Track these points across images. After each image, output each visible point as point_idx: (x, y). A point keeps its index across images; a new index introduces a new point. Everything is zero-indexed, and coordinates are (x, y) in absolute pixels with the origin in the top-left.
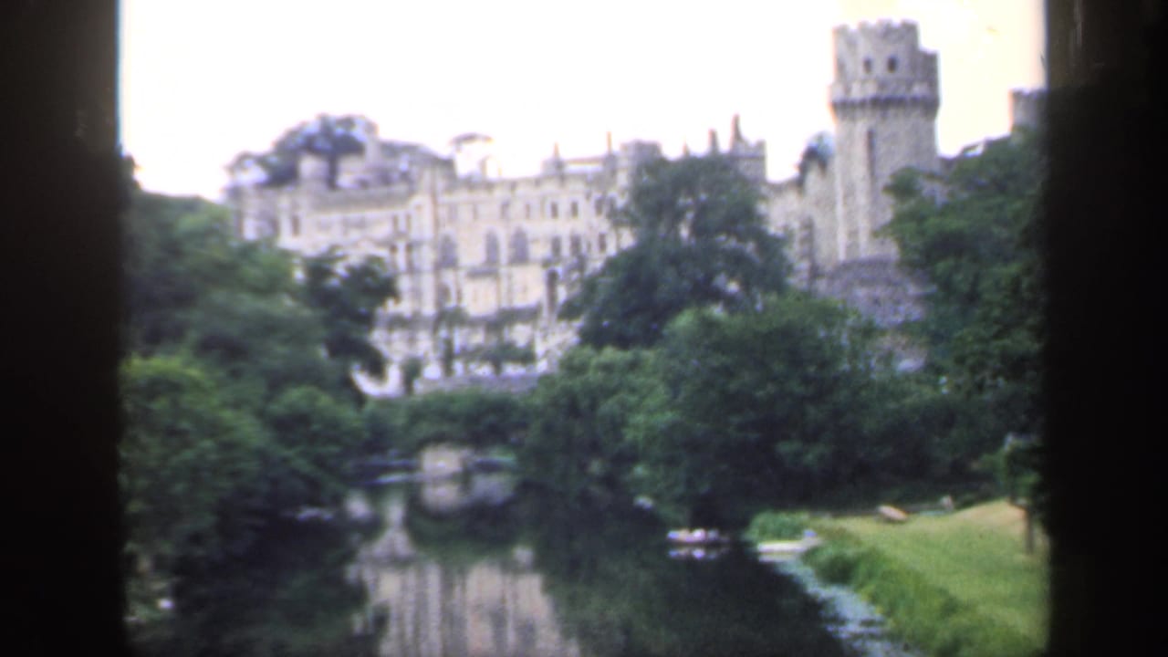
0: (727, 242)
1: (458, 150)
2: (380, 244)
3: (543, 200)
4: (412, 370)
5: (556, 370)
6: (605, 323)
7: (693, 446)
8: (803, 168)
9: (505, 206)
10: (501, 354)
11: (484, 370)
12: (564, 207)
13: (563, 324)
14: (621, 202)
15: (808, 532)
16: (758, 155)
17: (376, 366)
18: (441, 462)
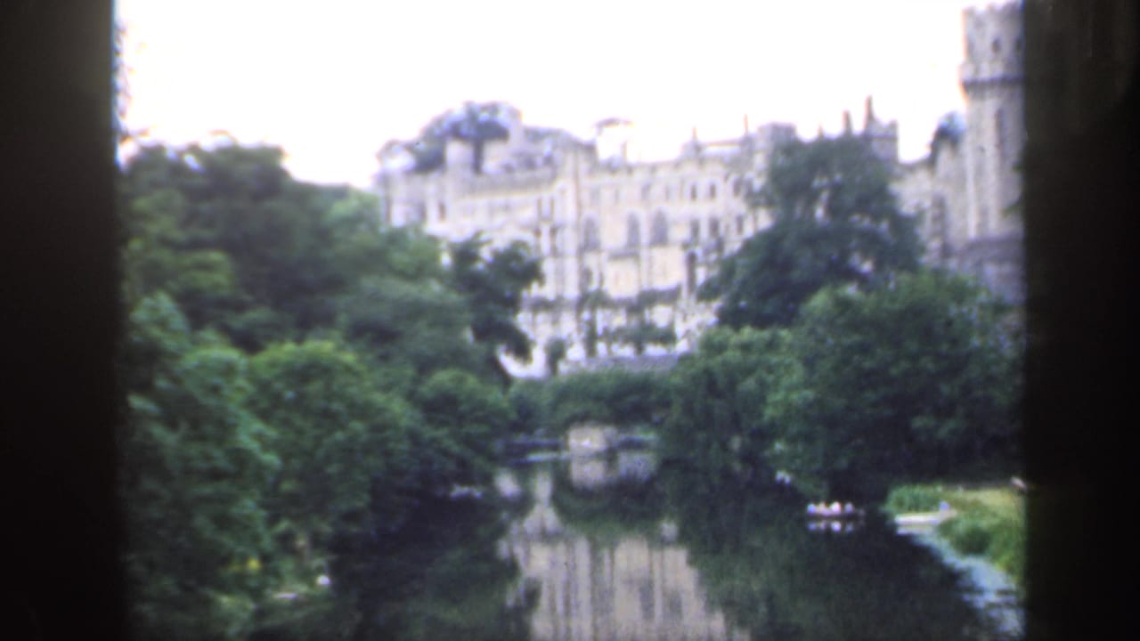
0: (862, 222)
1: (600, 133)
2: (525, 227)
3: (683, 182)
4: (556, 352)
5: (697, 351)
6: (743, 303)
7: (832, 422)
8: (935, 147)
9: (646, 189)
10: (642, 335)
11: (627, 351)
12: (703, 190)
13: (702, 305)
14: (758, 183)
15: (944, 504)
16: (890, 136)
17: (521, 348)
18: (587, 441)
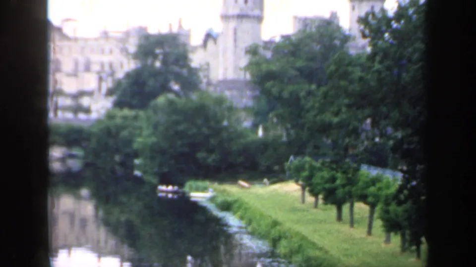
0: (176, 69)
1: (64, 24)
3: (98, 46)
5: (103, 118)
8: (206, 41)
9: (83, 48)
10: (78, 109)
11: (69, 115)
12: (107, 49)
15: (211, 190)
18: (56, 153)
